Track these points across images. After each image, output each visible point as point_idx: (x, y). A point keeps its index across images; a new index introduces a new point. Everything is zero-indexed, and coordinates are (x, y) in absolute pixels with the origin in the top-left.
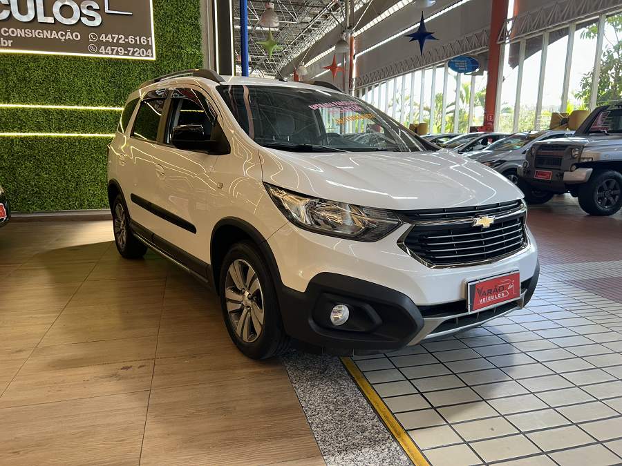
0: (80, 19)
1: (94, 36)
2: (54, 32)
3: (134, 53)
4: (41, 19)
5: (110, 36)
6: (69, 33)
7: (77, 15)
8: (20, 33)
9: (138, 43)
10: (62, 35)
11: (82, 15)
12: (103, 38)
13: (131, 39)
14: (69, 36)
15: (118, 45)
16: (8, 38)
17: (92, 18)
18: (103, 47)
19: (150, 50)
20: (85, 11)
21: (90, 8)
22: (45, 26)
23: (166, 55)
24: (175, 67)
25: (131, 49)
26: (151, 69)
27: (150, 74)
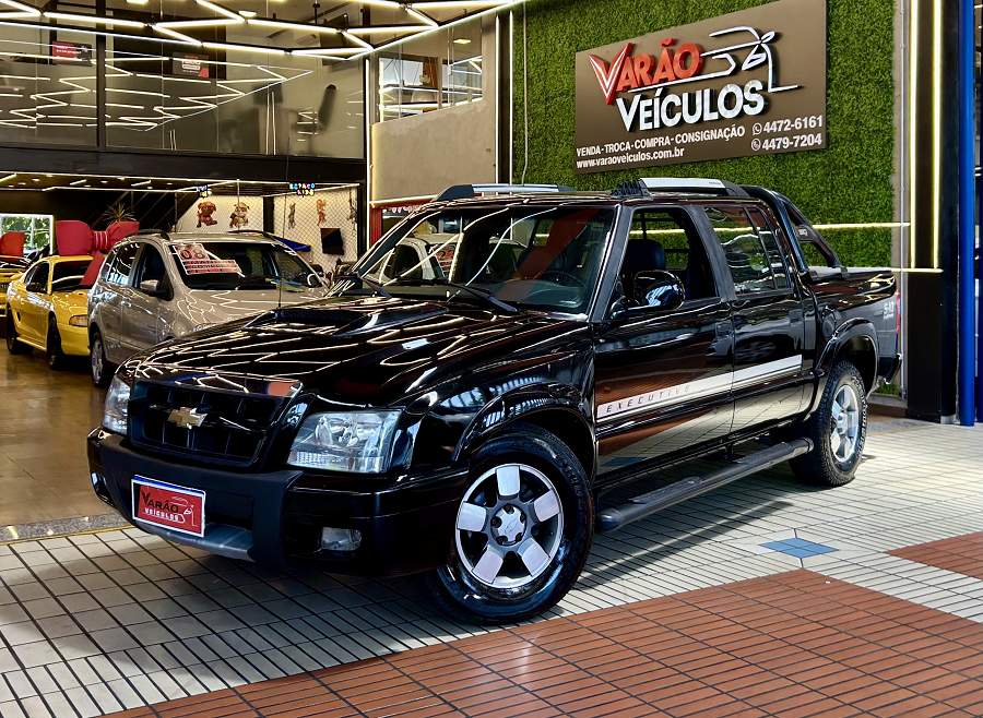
0: (742, 109)
1: (759, 128)
2: (720, 130)
3: (800, 141)
4: (709, 116)
5: (774, 123)
6: (734, 129)
7: (739, 102)
8: (691, 137)
9: (806, 127)
10: (728, 133)
11: (746, 102)
12: (768, 129)
13: (797, 125)
14: (735, 133)
15: (783, 134)
16: (680, 147)
17: (753, 105)
18: (767, 141)
19: (819, 135)
20: (748, 96)
21: (753, 91)
22: (713, 125)
23: (842, 139)
24: (850, 156)
25: (798, 138)
26: (823, 163)
27: (820, 171)
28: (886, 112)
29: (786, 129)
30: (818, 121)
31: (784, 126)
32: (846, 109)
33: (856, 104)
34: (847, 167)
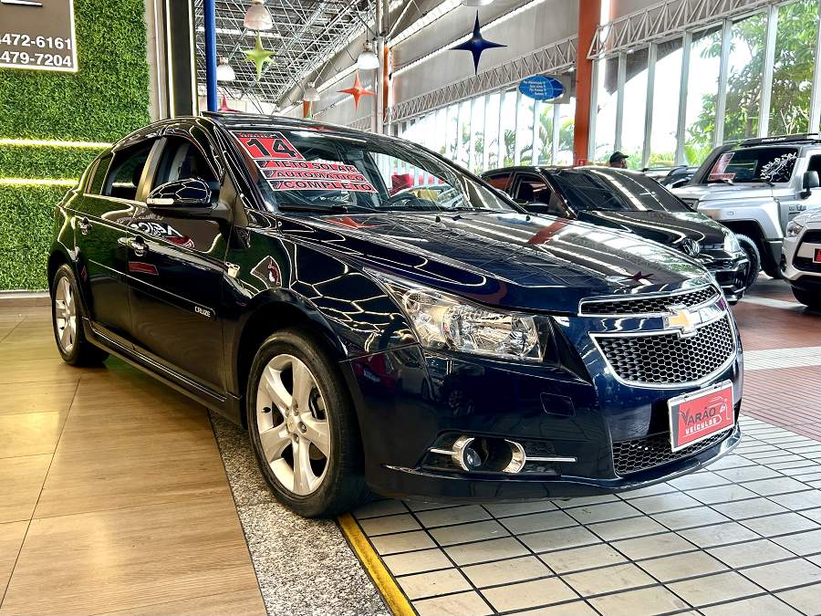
3: (44, 60)
5: (7, 35)
9: (51, 46)
13: (39, 41)
15: (20, 49)
19: (68, 58)
23: (93, 65)
24: (106, 82)
25: (42, 55)
26: (70, 85)
27: (68, 92)
28: (140, 49)
29: (24, 44)
30: (66, 45)
31: (21, 41)
32: (97, 39)
33: (107, 36)
34: (101, 93)
